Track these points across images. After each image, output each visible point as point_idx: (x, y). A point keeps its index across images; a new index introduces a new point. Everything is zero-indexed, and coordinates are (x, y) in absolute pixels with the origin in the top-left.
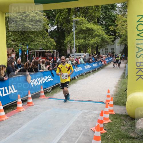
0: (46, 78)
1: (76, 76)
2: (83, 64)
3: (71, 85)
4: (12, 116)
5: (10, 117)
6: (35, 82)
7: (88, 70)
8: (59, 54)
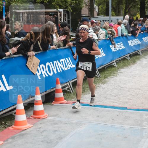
0: (62, 62)
1: (114, 61)
2: (126, 36)
3: (109, 78)
4: (10, 140)
5: (5, 143)
6: (43, 70)
7: (135, 49)
8: (69, 18)
